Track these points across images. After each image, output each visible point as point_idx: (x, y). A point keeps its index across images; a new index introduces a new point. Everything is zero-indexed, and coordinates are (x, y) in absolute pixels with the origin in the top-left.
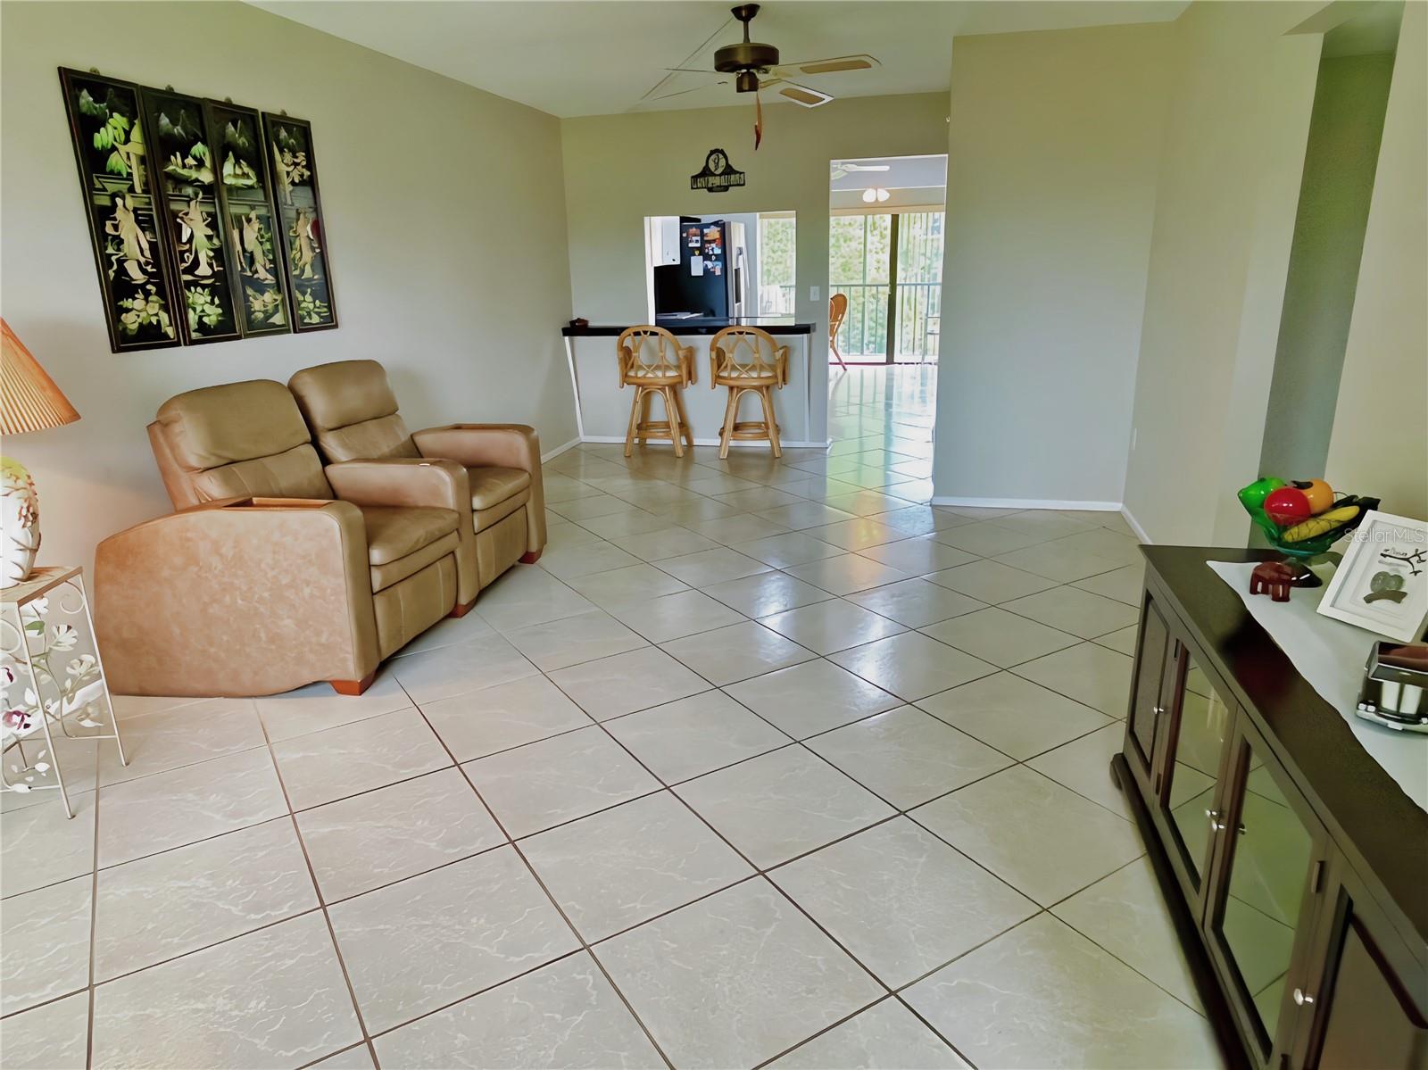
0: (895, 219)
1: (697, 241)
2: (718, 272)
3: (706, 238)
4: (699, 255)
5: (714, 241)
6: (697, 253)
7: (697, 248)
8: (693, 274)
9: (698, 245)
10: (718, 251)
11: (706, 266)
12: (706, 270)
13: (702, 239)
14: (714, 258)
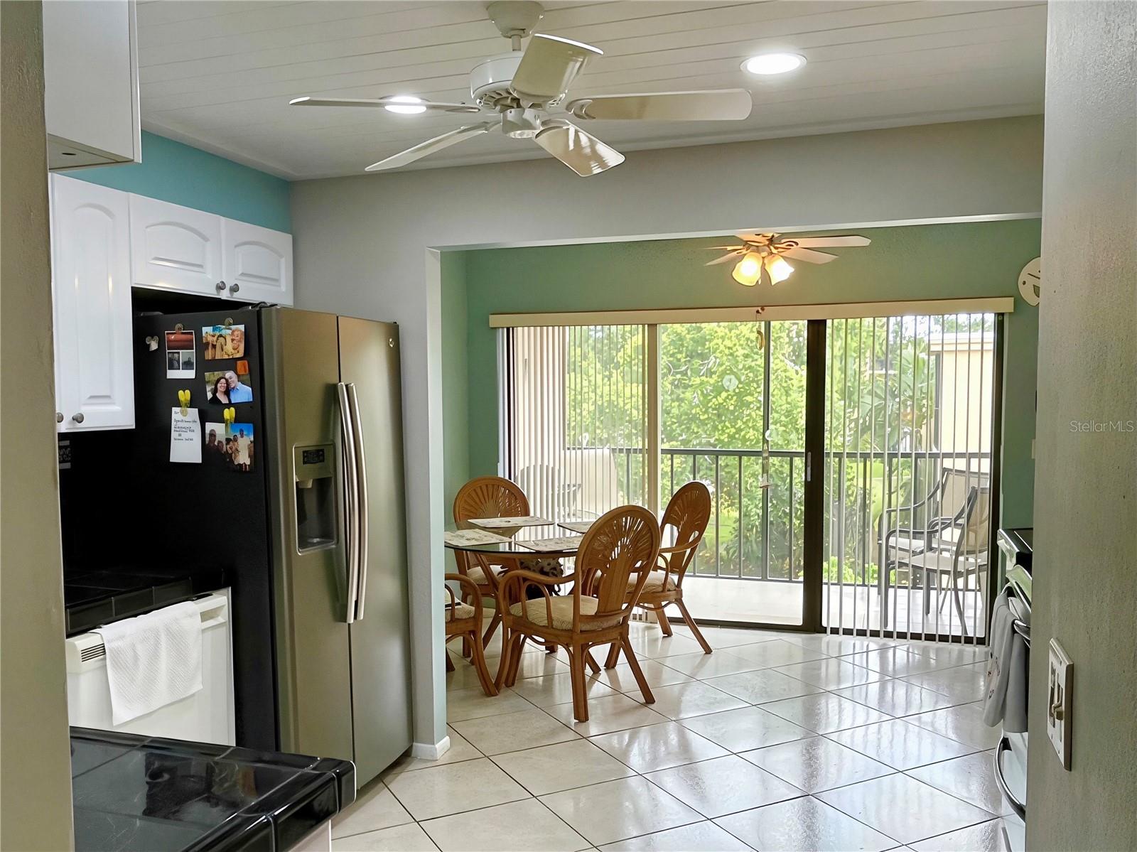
0: (817, 331)
1: (187, 365)
2: (243, 458)
3: (209, 355)
4: (192, 404)
5: (230, 364)
6: (184, 395)
7: (183, 383)
8: (175, 457)
9: (190, 374)
10: (243, 393)
11: (213, 435)
12: (209, 447)
13: (200, 354)
14: (229, 413)
